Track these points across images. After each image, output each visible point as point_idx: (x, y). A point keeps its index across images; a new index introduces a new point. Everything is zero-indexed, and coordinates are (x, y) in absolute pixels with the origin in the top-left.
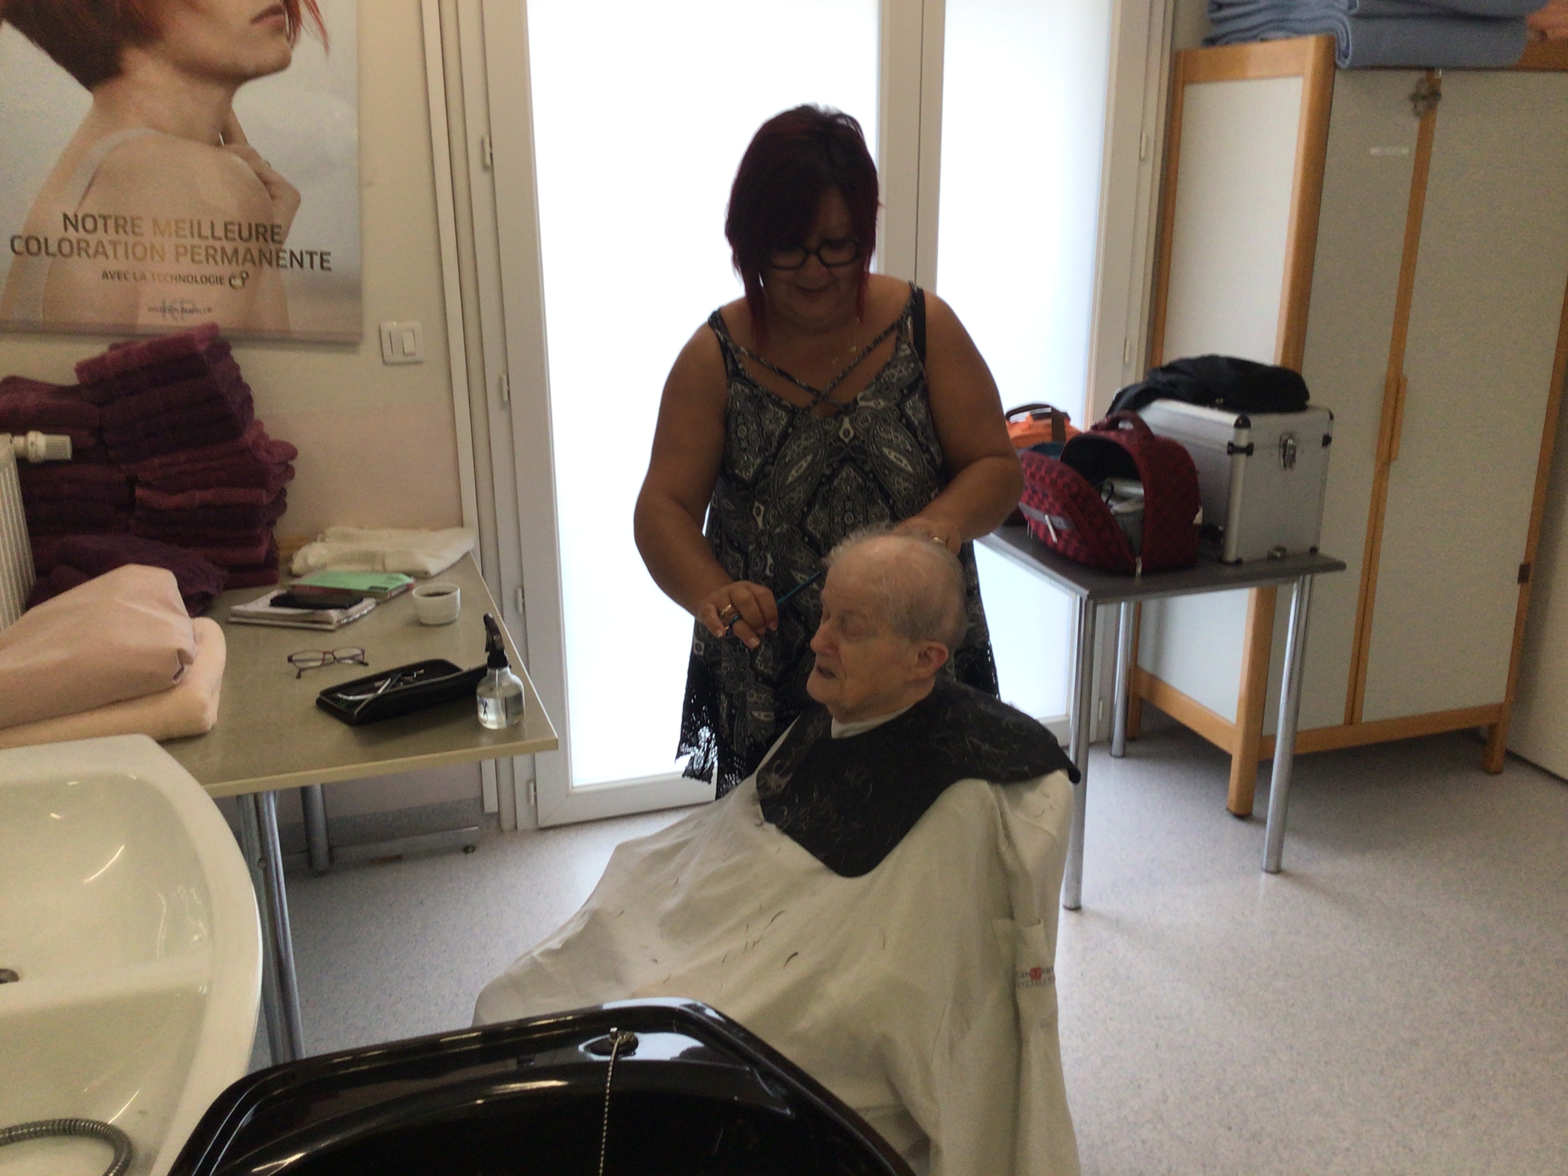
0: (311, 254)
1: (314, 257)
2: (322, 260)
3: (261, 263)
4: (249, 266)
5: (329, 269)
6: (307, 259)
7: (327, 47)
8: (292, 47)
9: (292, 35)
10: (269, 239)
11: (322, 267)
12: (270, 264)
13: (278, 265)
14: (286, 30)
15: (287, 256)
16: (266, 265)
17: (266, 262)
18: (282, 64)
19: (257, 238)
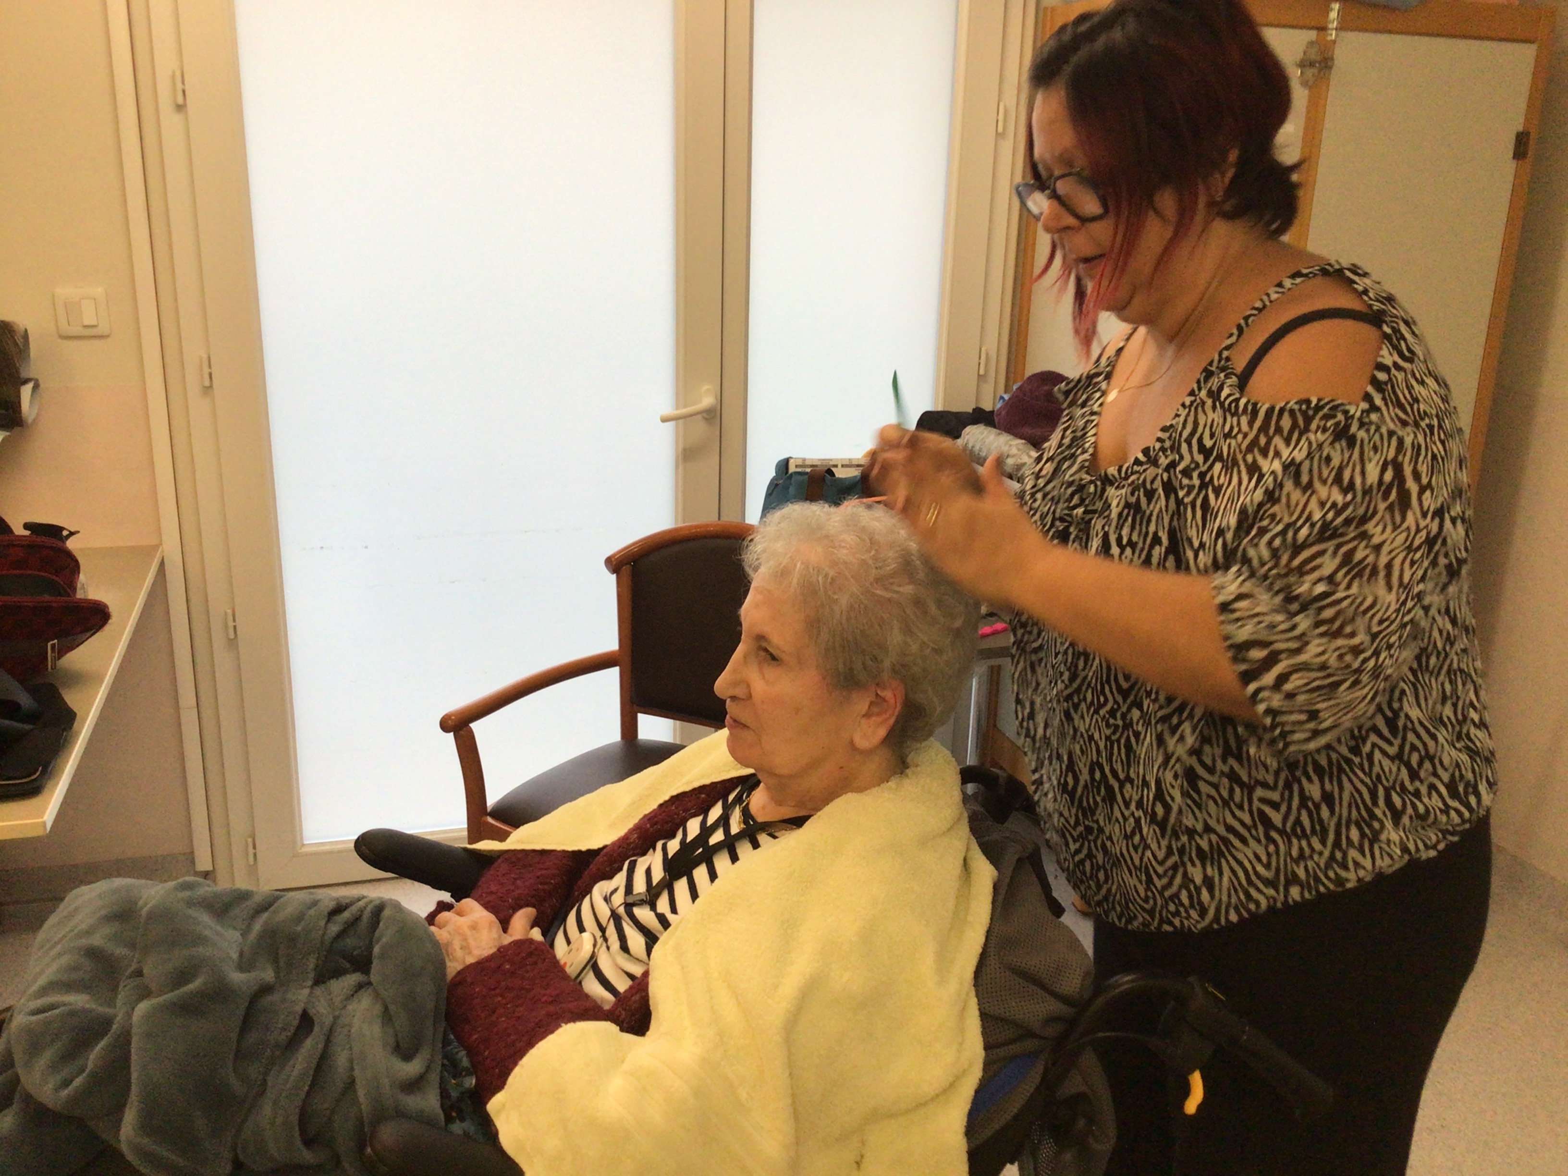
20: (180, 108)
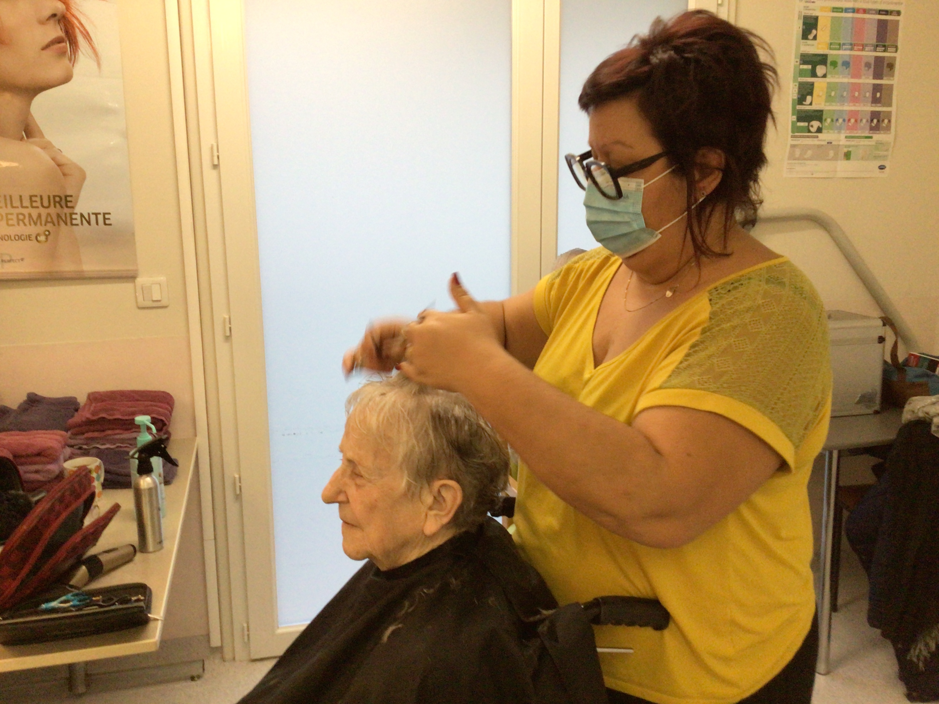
0: (96, 214)
1: (99, 216)
2: (105, 219)
3: (59, 224)
4: (49, 226)
5: (110, 225)
6: (93, 217)
7: (99, 64)
8: (73, 66)
9: (73, 57)
10: (64, 206)
11: (105, 224)
12: (66, 224)
13: (72, 224)
14: (68, 54)
15: (78, 217)
16: (62, 224)
17: (63, 223)
18: (67, 79)
19: (55, 207)
20: (216, 167)
